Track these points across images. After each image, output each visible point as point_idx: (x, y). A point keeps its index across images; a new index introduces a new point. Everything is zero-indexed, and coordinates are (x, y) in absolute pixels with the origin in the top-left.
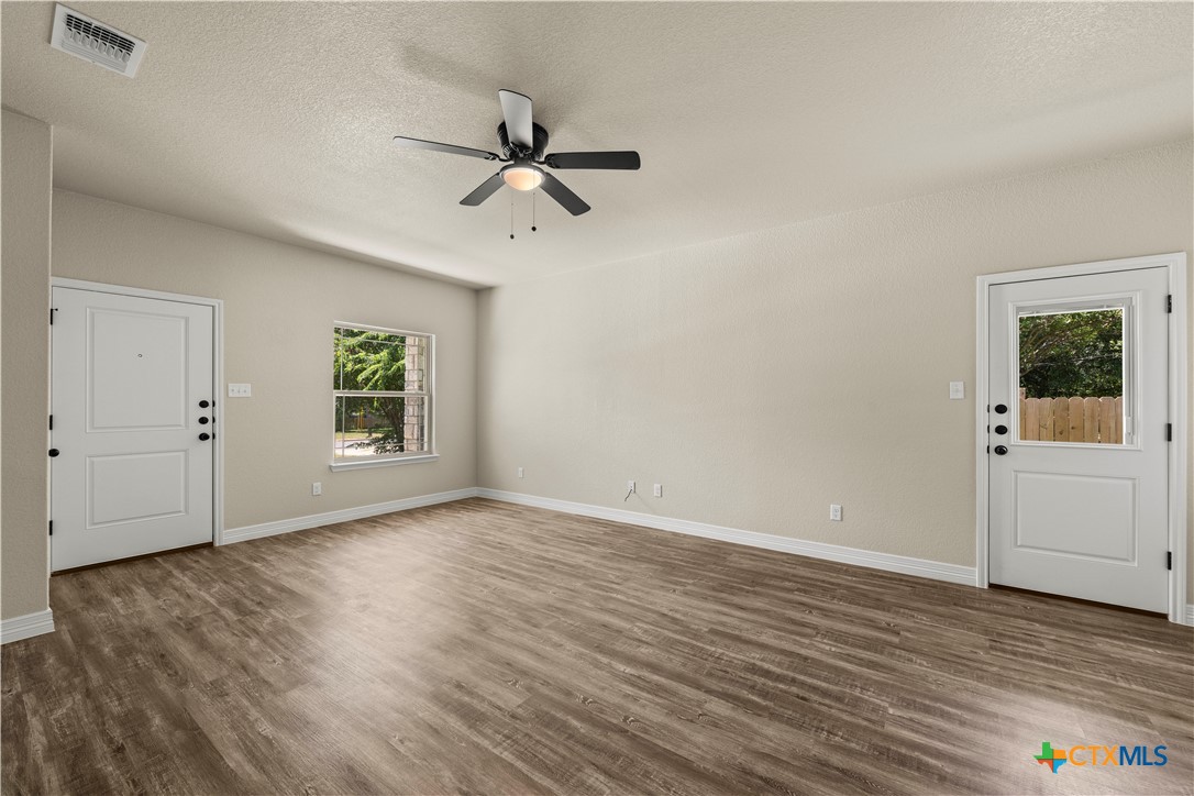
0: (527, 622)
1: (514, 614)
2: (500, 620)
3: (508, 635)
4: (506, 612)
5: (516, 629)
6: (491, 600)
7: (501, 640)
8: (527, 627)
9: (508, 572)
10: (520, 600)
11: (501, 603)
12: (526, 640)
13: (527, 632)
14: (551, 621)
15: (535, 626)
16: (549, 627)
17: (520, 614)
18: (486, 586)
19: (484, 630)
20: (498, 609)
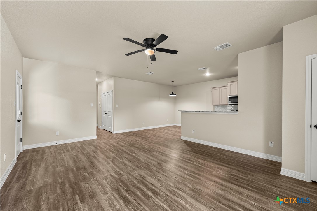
0: (148, 165)
1: (151, 167)
2: (154, 166)
3: (153, 162)
4: (153, 168)
5: (151, 163)
6: (157, 173)
7: (155, 161)
8: (148, 163)
9: (149, 189)
10: (148, 172)
11: (154, 171)
12: (149, 161)
13: (149, 162)
14: (142, 164)
15: (146, 163)
16: (143, 163)
17: (149, 167)
18: (159, 180)
19: (159, 164)
20: (155, 169)
